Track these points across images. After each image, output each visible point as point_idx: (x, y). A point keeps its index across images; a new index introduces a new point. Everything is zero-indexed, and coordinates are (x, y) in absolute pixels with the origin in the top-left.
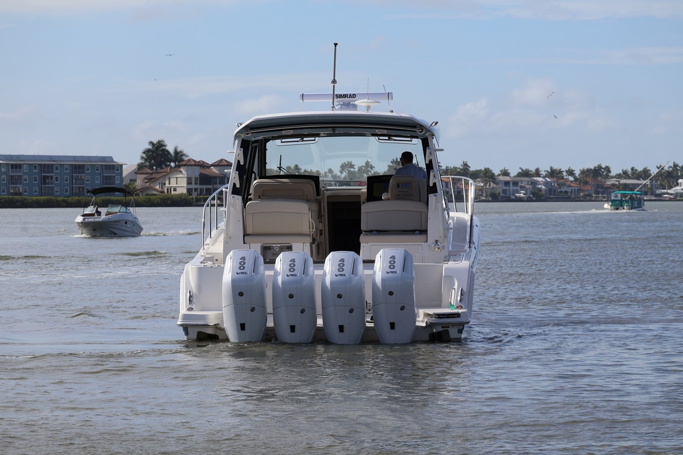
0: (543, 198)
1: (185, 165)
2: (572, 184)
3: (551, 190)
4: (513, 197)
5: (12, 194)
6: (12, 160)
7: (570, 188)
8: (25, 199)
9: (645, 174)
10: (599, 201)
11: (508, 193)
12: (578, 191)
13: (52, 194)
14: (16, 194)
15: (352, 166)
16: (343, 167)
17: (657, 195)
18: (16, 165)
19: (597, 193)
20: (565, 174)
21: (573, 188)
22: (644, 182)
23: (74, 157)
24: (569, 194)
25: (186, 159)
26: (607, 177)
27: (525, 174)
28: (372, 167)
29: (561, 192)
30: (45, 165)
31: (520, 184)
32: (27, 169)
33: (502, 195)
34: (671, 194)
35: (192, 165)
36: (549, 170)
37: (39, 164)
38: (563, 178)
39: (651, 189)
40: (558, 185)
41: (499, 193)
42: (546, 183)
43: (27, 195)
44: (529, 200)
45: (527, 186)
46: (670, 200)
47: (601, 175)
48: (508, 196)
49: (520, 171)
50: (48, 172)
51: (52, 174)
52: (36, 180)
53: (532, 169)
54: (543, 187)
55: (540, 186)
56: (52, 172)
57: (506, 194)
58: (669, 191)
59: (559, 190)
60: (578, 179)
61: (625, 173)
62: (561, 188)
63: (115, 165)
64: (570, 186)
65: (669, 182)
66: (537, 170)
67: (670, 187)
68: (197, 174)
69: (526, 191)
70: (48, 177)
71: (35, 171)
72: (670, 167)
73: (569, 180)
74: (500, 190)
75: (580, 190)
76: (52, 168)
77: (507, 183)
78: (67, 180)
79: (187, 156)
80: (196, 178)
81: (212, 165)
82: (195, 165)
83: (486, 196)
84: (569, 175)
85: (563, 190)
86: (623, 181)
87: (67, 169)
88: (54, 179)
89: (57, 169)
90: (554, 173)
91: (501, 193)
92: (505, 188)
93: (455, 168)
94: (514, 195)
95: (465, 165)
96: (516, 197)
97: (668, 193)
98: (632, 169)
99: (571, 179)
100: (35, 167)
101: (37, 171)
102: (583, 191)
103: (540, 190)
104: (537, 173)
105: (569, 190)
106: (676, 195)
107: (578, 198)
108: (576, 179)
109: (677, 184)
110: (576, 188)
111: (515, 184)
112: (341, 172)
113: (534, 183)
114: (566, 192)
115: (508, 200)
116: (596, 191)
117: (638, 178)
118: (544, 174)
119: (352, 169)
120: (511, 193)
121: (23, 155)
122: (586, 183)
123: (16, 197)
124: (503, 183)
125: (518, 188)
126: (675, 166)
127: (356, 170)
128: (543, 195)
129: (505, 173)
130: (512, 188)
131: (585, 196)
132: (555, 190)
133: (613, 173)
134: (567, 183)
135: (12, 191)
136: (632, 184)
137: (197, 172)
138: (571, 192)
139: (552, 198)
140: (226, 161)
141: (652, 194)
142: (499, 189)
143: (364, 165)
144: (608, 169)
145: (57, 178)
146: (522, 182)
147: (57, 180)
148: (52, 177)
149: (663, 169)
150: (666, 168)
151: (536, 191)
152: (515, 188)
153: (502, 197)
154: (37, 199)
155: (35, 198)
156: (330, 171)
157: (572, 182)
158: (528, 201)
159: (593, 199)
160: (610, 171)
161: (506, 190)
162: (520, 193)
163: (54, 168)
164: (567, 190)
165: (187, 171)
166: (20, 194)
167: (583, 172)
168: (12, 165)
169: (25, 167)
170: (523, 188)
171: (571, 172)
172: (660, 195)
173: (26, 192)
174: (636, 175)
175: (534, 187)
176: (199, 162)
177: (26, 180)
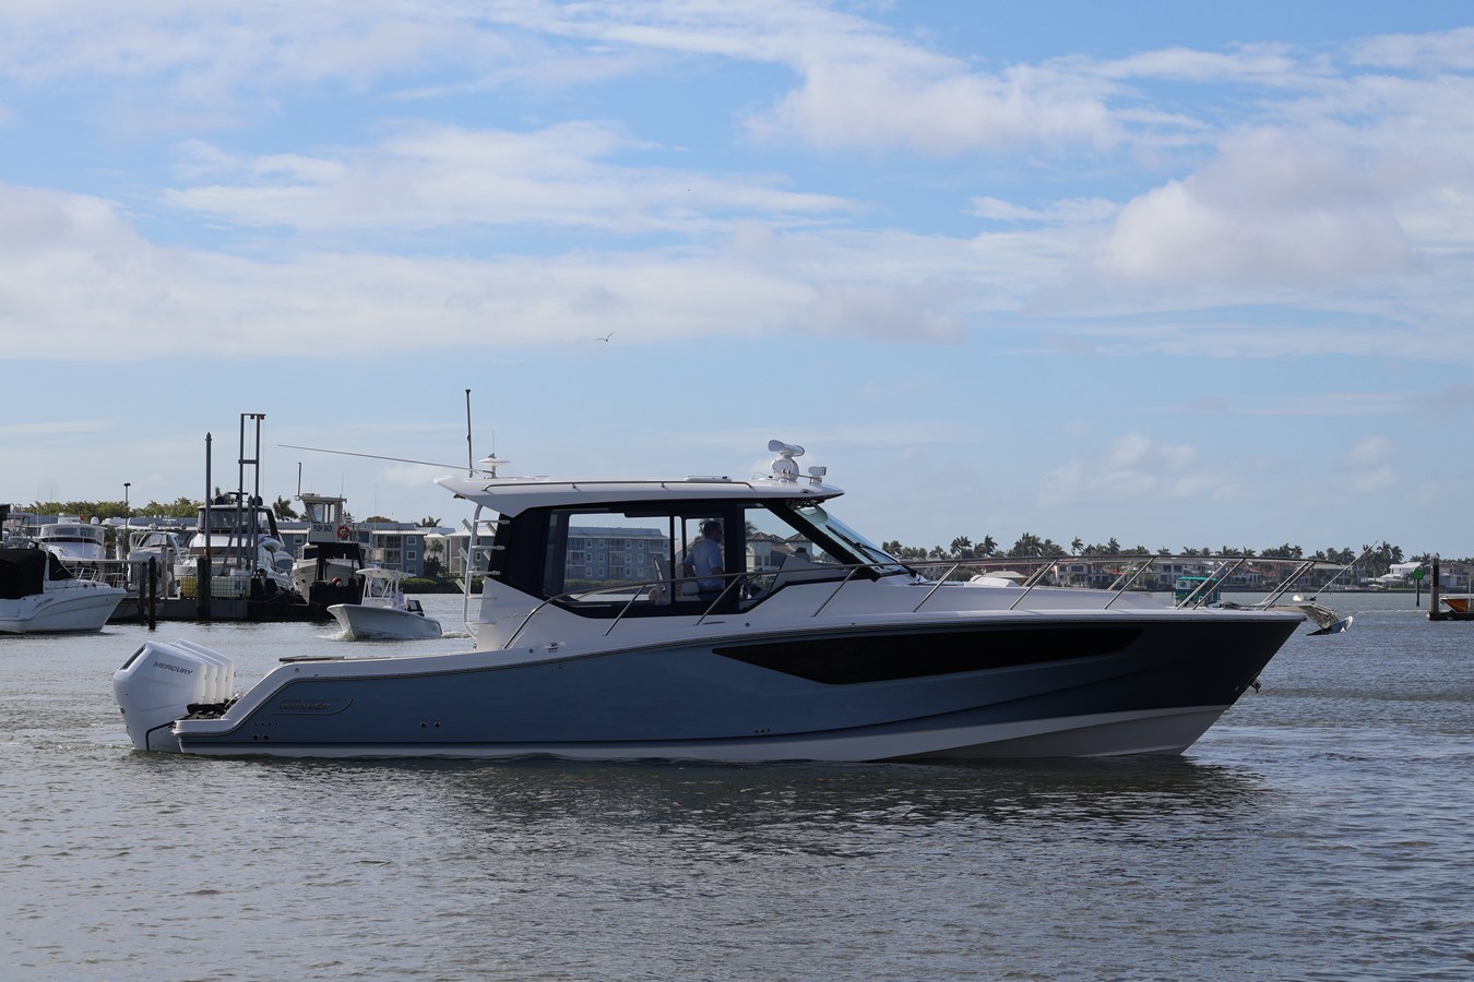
1: (752, 541)
2: (1251, 569)
9: (1347, 556)
12: (1258, 578)
13: (583, 577)
15: (967, 543)
16: (956, 544)
17: (1361, 585)
22: (1345, 567)
24: (1248, 583)
26: (1297, 559)
27: (1191, 554)
28: (993, 544)
29: (1237, 579)
31: (1184, 568)
33: (1161, 582)
34: (1380, 583)
35: (761, 541)
36: (1222, 551)
39: (1354, 577)
41: (1157, 580)
46: (1379, 591)
47: (1289, 558)
49: (1185, 551)
53: (1199, 549)
56: (583, 549)
58: (1378, 580)
59: (1234, 577)
60: (1258, 562)
61: (1320, 555)
63: (662, 541)
64: (1248, 572)
65: (1377, 569)
66: (1206, 552)
67: (1379, 575)
68: (768, 553)
72: (1379, 548)
73: (1248, 565)
74: (1158, 576)
75: (1261, 577)
76: (583, 543)
77: (1167, 568)
78: (601, 559)
79: (755, 529)
80: (766, 558)
81: (787, 541)
82: (765, 541)
83: (1140, 584)
85: (1240, 577)
86: (1318, 566)
88: (585, 556)
89: (589, 545)
90: (1227, 554)
91: (1159, 580)
93: (1100, 548)
95: (1114, 544)
97: (1376, 583)
98: (1330, 550)
99: (1250, 562)
102: (1266, 578)
104: (1206, 554)
105: (1248, 577)
106: (1387, 584)
107: (1259, 587)
108: (1256, 563)
109: (1389, 571)
110: (1257, 575)
111: (1178, 568)
112: (953, 552)
113: (1202, 568)
114: (1244, 580)
116: (1282, 579)
117: (1337, 563)
118: (1215, 555)
119: (967, 548)
124: (1162, 568)
126: (1386, 547)
127: (973, 548)
129: (1165, 554)
130: (1173, 573)
131: (1268, 584)
132: (1229, 578)
133: (1305, 556)
134: (1245, 568)
136: (1330, 570)
137: (767, 549)
138: (1251, 580)
141: (1355, 583)
142: (1158, 574)
143: (983, 541)
144: (1298, 551)
146: (1186, 566)
147: (589, 559)
148: (582, 554)
149: (1370, 550)
150: (1375, 550)
152: (1178, 574)
153: (1159, 586)
156: (939, 549)
157: (1250, 566)
159: (1279, 589)
160: (1301, 553)
161: (1165, 576)
163: (586, 544)
164: (1245, 577)
165: (755, 548)
167: (1268, 554)
170: (1187, 573)
171: (1249, 555)
172: (1366, 585)
174: (1335, 558)
176: (771, 536)
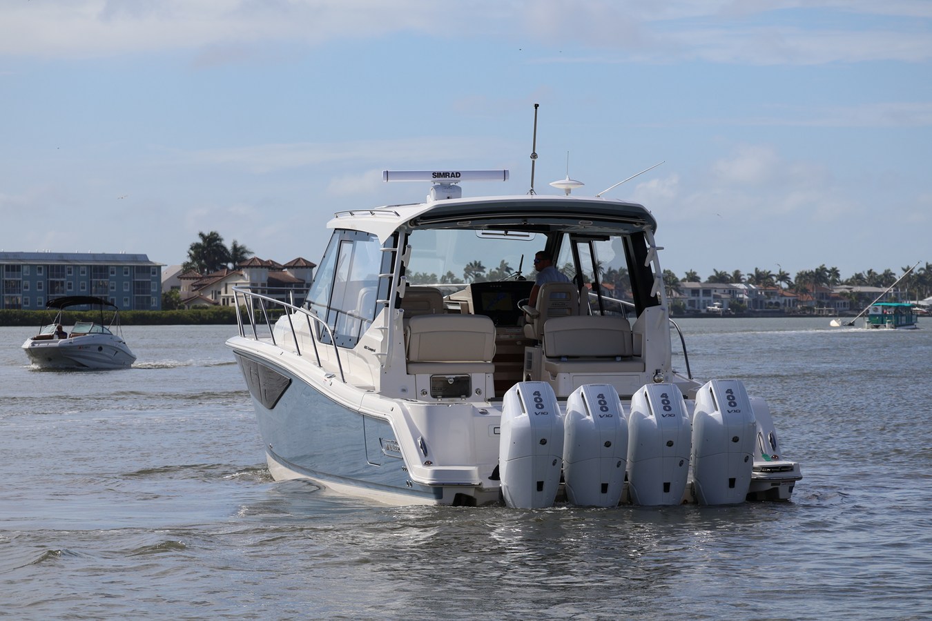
0: (745, 312)
1: (248, 267)
2: (785, 293)
3: (756, 301)
4: (704, 311)
5: (8, 306)
6: (7, 260)
7: (783, 298)
8: (25, 314)
9: (887, 278)
10: (823, 316)
11: (697, 306)
12: (793, 302)
14: (13, 306)
15: (481, 268)
16: (469, 269)
18: (13, 266)
19: (821, 305)
20: (775, 278)
21: (787, 299)
22: (885, 290)
23: (94, 255)
24: (782, 307)
25: (250, 257)
26: (834, 282)
27: (720, 278)
28: (507, 269)
29: (771, 304)
30: (52, 266)
31: (713, 293)
32: (27, 272)
33: (688, 308)
34: (923, 307)
35: (257, 267)
36: (754, 274)
37: (44, 265)
38: (773, 285)
40: (766, 293)
41: (684, 305)
42: (750, 292)
43: (28, 308)
44: (726, 315)
45: (723, 296)
46: (923, 315)
47: (825, 280)
48: (696, 309)
49: (714, 274)
50: (58, 277)
51: (62, 279)
52: (40, 288)
53: (731, 273)
54: (746, 297)
55: (741, 296)
56: (63, 276)
57: (694, 306)
58: (921, 303)
59: (767, 301)
60: (794, 285)
61: (859, 277)
62: (770, 298)
63: (150, 267)
64: (782, 295)
65: (920, 291)
66: (737, 274)
67: (922, 298)
68: (264, 279)
69: (722, 302)
70: (57, 282)
71: (38, 274)
72: (922, 269)
73: (781, 288)
74: (686, 302)
75: (796, 301)
76: (63, 270)
77: (695, 292)
78: (83, 288)
79: (250, 254)
80: (263, 284)
81: (285, 267)
82: (262, 267)
84: (781, 281)
85: (774, 301)
86: (857, 289)
87: (83, 272)
88: (66, 285)
89: (70, 272)
90: (760, 278)
91: (687, 305)
92: (693, 298)
94: (704, 308)
96: (708, 310)
97: (918, 306)
98: (870, 272)
99: (784, 285)
100: (40, 269)
101: (42, 274)
102: (801, 302)
103: (741, 301)
104: (737, 277)
105: (782, 301)
107: (794, 312)
108: (791, 286)
110: (791, 299)
111: (707, 292)
112: (466, 277)
113: (733, 292)
114: (777, 304)
115: (697, 315)
116: (818, 302)
117: (877, 285)
118: (747, 277)
119: (481, 273)
120: (701, 305)
121: (22, 253)
122: (805, 291)
123: (14, 311)
124: (690, 292)
125: (711, 298)
127: (488, 274)
128: (745, 308)
129: (693, 277)
130: (702, 298)
131: (804, 309)
132: (761, 302)
133: (843, 278)
134: (778, 292)
135: (7, 303)
136: (869, 293)
137: (264, 275)
138: (785, 304)
139: (759, 312)
140: (304, 260)
142: (685, 299)
144: (835, 272)
145: (70, 284)
146: (716, 290)
147: (70, 288)
148: (62, 283)
149: (911, 272)
150: (916, 271)
151: (736, 303)
152: (707, 298)
153: (688, 311)
154: (43, 314)
155: (39, 312)
156: (450, 274)
157: (785, 290)
158: (724, 316)
159: (815, 313)
160: (838, 275)
161: (694, 301)
162: (714, 306)
163: (66, 271)
164: (779, 301)
165: (251, 275)
166: (19, 306)
167: (802, 276)
168: (7, 266)
169: (25, 268)
170: (717, 298)
171: (783, 277)
173: (26, 303)
174: (875, 280)
175: (733, 297)
176: (268, 262)
177: (26, 287)
